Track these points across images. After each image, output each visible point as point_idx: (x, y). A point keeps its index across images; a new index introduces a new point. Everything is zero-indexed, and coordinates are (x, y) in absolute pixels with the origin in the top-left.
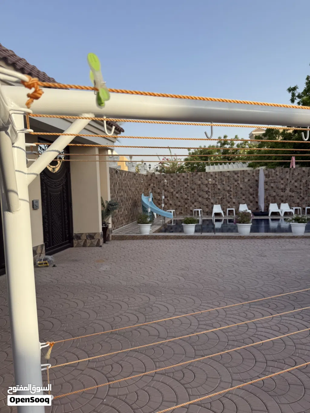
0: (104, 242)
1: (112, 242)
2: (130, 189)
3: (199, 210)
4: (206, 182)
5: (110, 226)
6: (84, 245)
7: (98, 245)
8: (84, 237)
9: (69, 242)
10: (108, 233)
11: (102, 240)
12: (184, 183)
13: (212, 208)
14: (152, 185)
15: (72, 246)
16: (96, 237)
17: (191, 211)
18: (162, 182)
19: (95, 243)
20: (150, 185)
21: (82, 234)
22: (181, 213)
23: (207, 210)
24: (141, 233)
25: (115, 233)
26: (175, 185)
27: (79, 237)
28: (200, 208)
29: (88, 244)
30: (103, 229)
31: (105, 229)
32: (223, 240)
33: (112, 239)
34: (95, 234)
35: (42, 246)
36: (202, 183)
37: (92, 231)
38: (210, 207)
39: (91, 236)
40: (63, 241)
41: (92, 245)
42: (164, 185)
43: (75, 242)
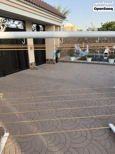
0: (56, 63)
1: (59, 63)
2: (70, 42)
3: (99, 51)
4: (103, 39)
5: (59, 57)
6: (49, 63)
7: (54, 63)
8: (49, 60)
9: (45, 62)
10: (58, 59)
11: (55, 62)
12: (94, 40)
13: (104, 51)
14: (80, 40)
15: (46, 63)
16: (53, 61)
17: (95, 51)
18: (85, 39)
19: (53, 63)
20: (79, 40)
21: (49, 59)
22: (91, 52)
23: (102, 51)
24: (70, 60)
25: (61, 59)
26: (90, 40)
27: (48, 60)
28: (99, 50)
29: (51, 63)
30: (56, 58)
31: (57, 58)
32: (101, 65)
33: (60, 62)
34: (53, 59)
35: (34, 62)
36: (102, 40)
37: (52, 58)
38: (104, 50)
39: (52, 60)
40: (42, 61)
41: (52, 63)
42: (85, 40)
43: (47, 62)
